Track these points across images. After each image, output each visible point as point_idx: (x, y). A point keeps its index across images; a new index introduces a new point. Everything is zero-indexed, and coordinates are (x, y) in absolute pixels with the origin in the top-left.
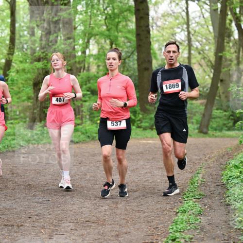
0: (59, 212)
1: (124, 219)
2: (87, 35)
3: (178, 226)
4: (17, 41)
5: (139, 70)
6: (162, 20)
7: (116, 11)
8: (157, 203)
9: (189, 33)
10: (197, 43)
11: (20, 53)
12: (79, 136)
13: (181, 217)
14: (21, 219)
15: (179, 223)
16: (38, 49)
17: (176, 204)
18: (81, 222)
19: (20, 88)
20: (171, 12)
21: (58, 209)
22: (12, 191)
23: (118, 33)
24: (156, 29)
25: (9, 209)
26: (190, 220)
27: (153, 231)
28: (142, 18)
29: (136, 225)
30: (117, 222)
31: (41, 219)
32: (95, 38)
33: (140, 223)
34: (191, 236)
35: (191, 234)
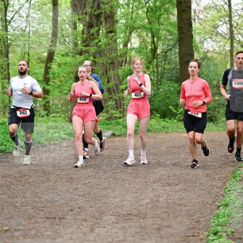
0: (100, 205)
1: (165, 212)
2: (129, 28)
3: (220, 220)
4: (59, 35)
5: (180, 63)
6: (204, 13)
7: (158, 4)
8: (199, 196)
9: (231, 26)
10: (240, 36)
11: (62, 46)
12: (121, 129)
13: (223, 210)
14: (63, 212)
15: (220, 217)
16: (80, 42)
17: (218, 198)
18: (123, 215)
19: (62, 82)
20: (213, 5)
21: (100, 202)
22: (54, 184)
23: (159, 26)
24: (198, 22)
25: (51, 202)
26: (232, 214)
27: (194, 225)
28: (183, 10)
29: (178, 219)
30: (158, 216)
31: (83, 212)
32: (136, 32)
33: (182, 216)
34: (233, 230)
35: (233, 228)
